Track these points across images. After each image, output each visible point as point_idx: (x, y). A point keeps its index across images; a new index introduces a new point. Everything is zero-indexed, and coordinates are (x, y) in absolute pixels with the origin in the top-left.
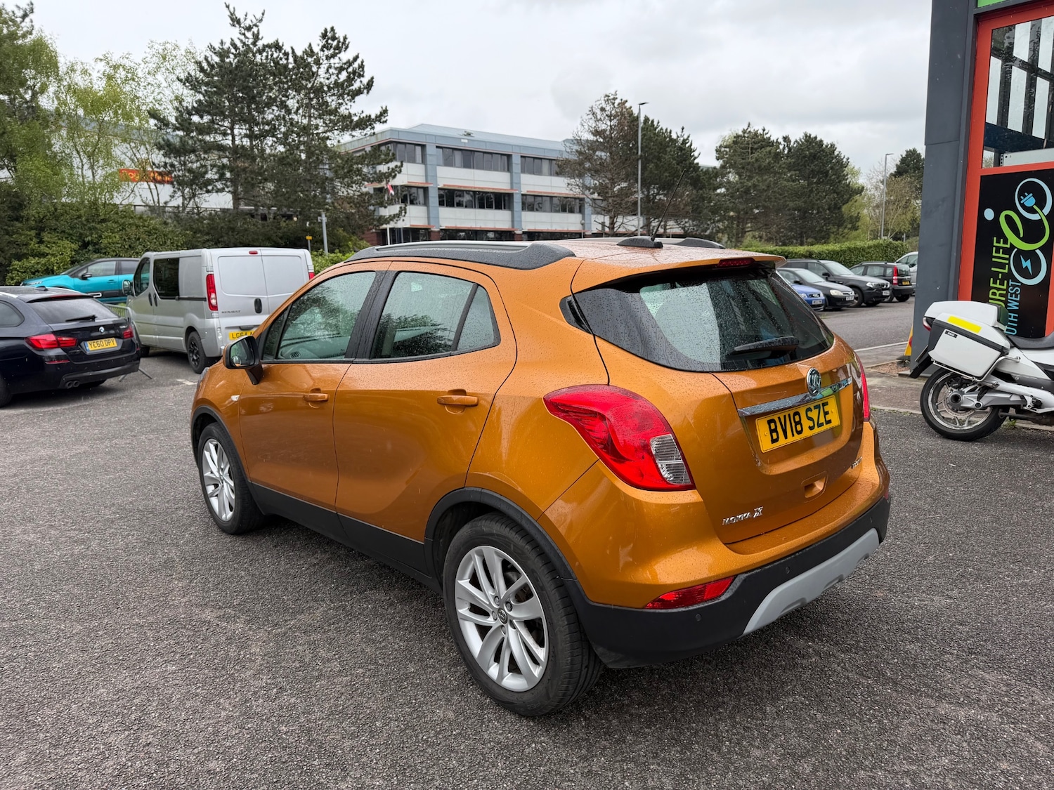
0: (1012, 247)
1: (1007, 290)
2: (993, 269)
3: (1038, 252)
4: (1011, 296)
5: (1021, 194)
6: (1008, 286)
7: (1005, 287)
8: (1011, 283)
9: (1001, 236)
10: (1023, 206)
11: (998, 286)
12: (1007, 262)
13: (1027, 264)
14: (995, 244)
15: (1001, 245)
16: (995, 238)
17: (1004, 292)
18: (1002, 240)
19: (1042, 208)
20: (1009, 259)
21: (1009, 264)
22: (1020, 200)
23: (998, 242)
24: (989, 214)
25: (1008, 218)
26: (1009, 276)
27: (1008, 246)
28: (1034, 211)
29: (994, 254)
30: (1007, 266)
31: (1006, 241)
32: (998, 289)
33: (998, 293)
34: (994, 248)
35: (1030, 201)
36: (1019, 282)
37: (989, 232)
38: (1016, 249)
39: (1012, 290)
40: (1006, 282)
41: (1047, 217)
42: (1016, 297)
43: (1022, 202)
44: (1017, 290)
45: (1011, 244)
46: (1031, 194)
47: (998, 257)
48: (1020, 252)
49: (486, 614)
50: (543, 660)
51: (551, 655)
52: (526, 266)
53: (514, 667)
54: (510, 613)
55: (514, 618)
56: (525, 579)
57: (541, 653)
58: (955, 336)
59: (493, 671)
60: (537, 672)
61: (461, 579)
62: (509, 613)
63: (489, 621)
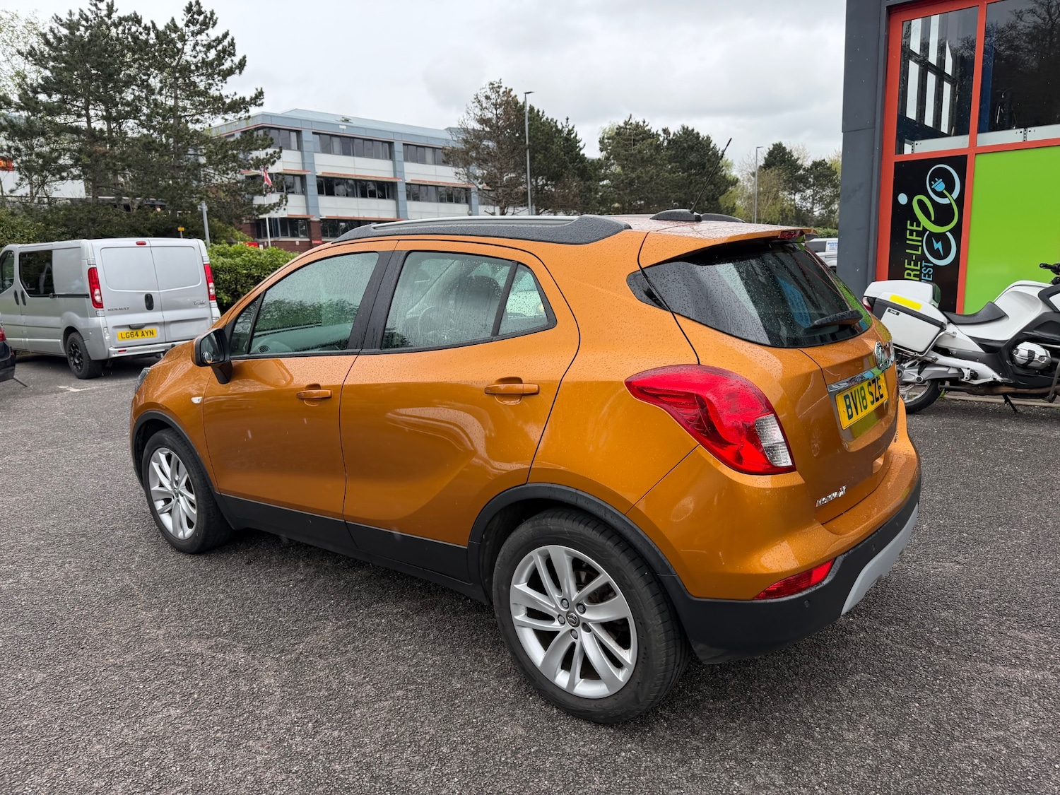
0: (925, 230)
1: (920, 270)
2: (907, 251)
3: (948, 234)
4: (925, 276)
5: (932, 179)
6: (921, 267)
7: (918, 268)
8: (924, 264)
9: (915, 220)
10: (934, 190)
11: (912, 267)
12: (920, 244)
13: (938, 245)
14: (909, 227)
15: (915, 228)
16: (909, 222)
17: (918, 273)
18: (915, 223)
19: (951, 192)
20: (922, 241)
21: (922, 246)
22: (931, 185)
23: (911, 225)
24: (903, 199)
25: (921, 203)
26: (923, 257)
27: (921, 229)
28: (945, 196)
29: (908, 237)
30: (920, 248)
31: (918, 225)
32: (913, 270)
33: (912, 273)
34: (908, 231)
35: (940, 186)
36: (932, 263)
37: (902, 216)
38: (928, 232)
39: (925, 270)
40: (919, 263)
41: (955, 201)
42: (929, 277)
43: (933, 187)
44: (930, 271)
45: (923, 227)
46: (941, 180)
47: (912, 239)
48: (932, 234)
49: (549, 618)
50: (630, 662)
51: (641, 658)
52: (577, 240)
53: (589, 672)
54: (585, 616)
55: (590, 621)
56: (604, 577)
57: (627, 656)
58: (898, 314)
59: (562, 679)
60: (622, 676)
61: (518, 583)
62: (583, 616)
63: (556, 625)
